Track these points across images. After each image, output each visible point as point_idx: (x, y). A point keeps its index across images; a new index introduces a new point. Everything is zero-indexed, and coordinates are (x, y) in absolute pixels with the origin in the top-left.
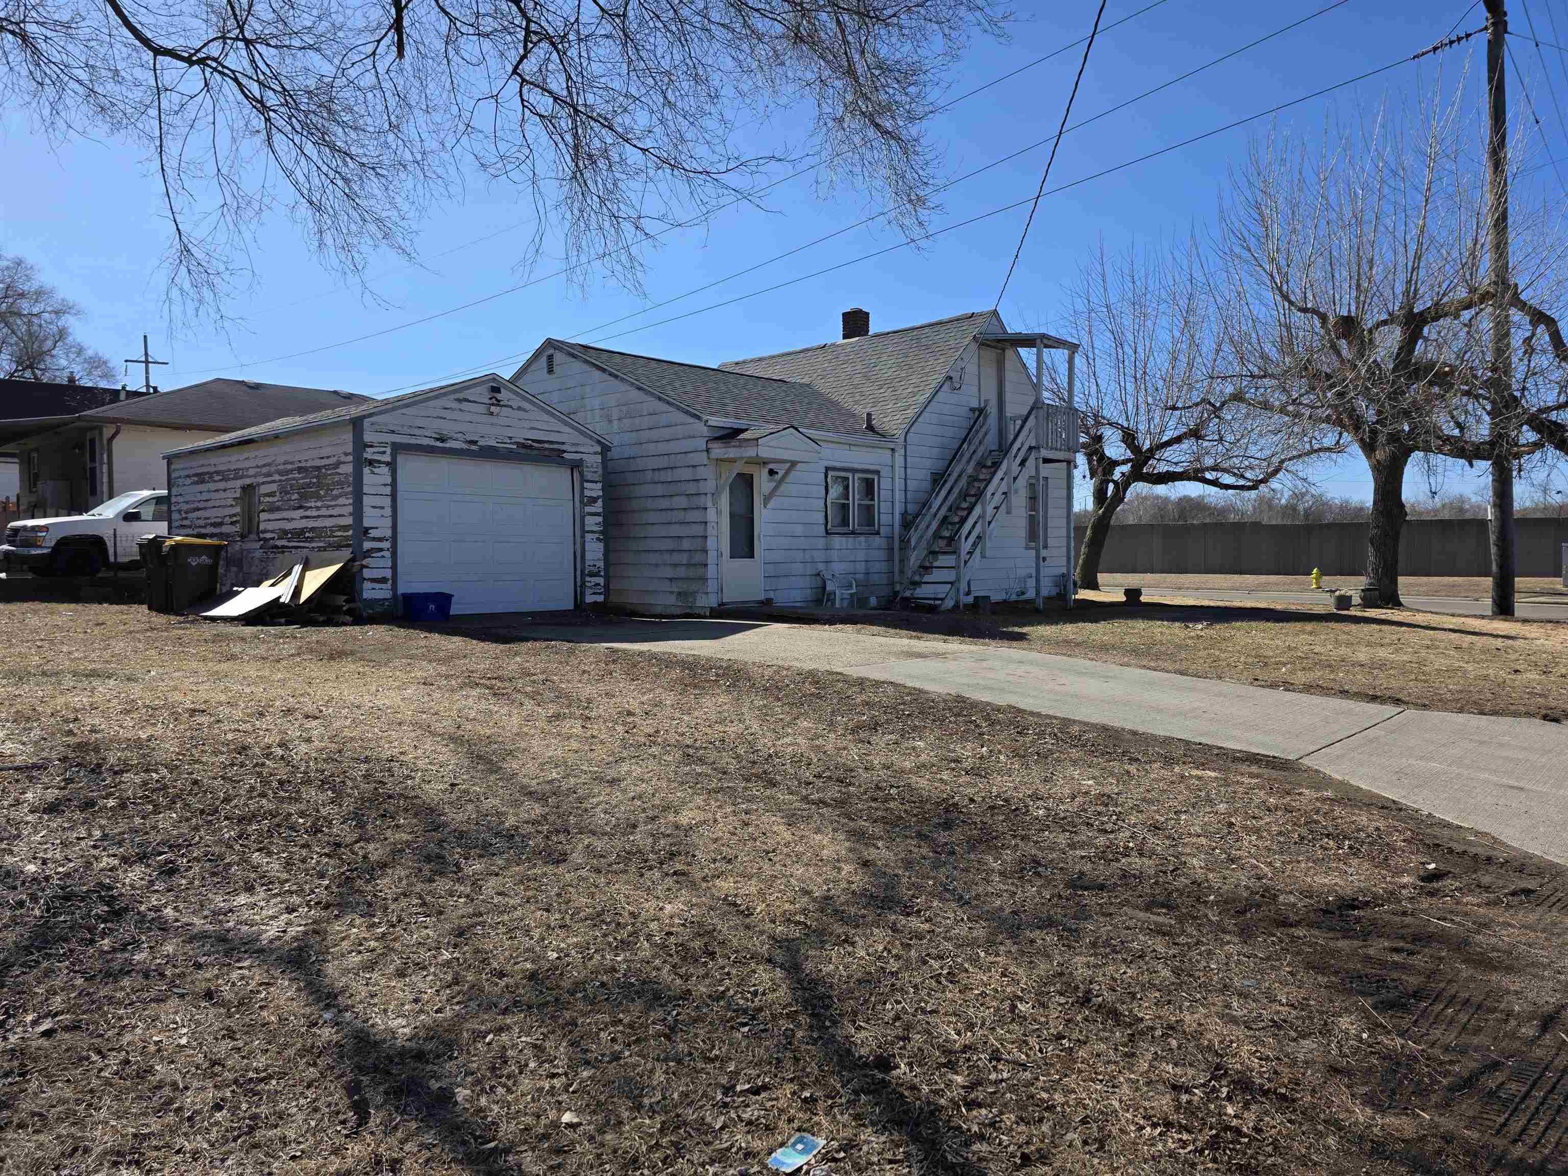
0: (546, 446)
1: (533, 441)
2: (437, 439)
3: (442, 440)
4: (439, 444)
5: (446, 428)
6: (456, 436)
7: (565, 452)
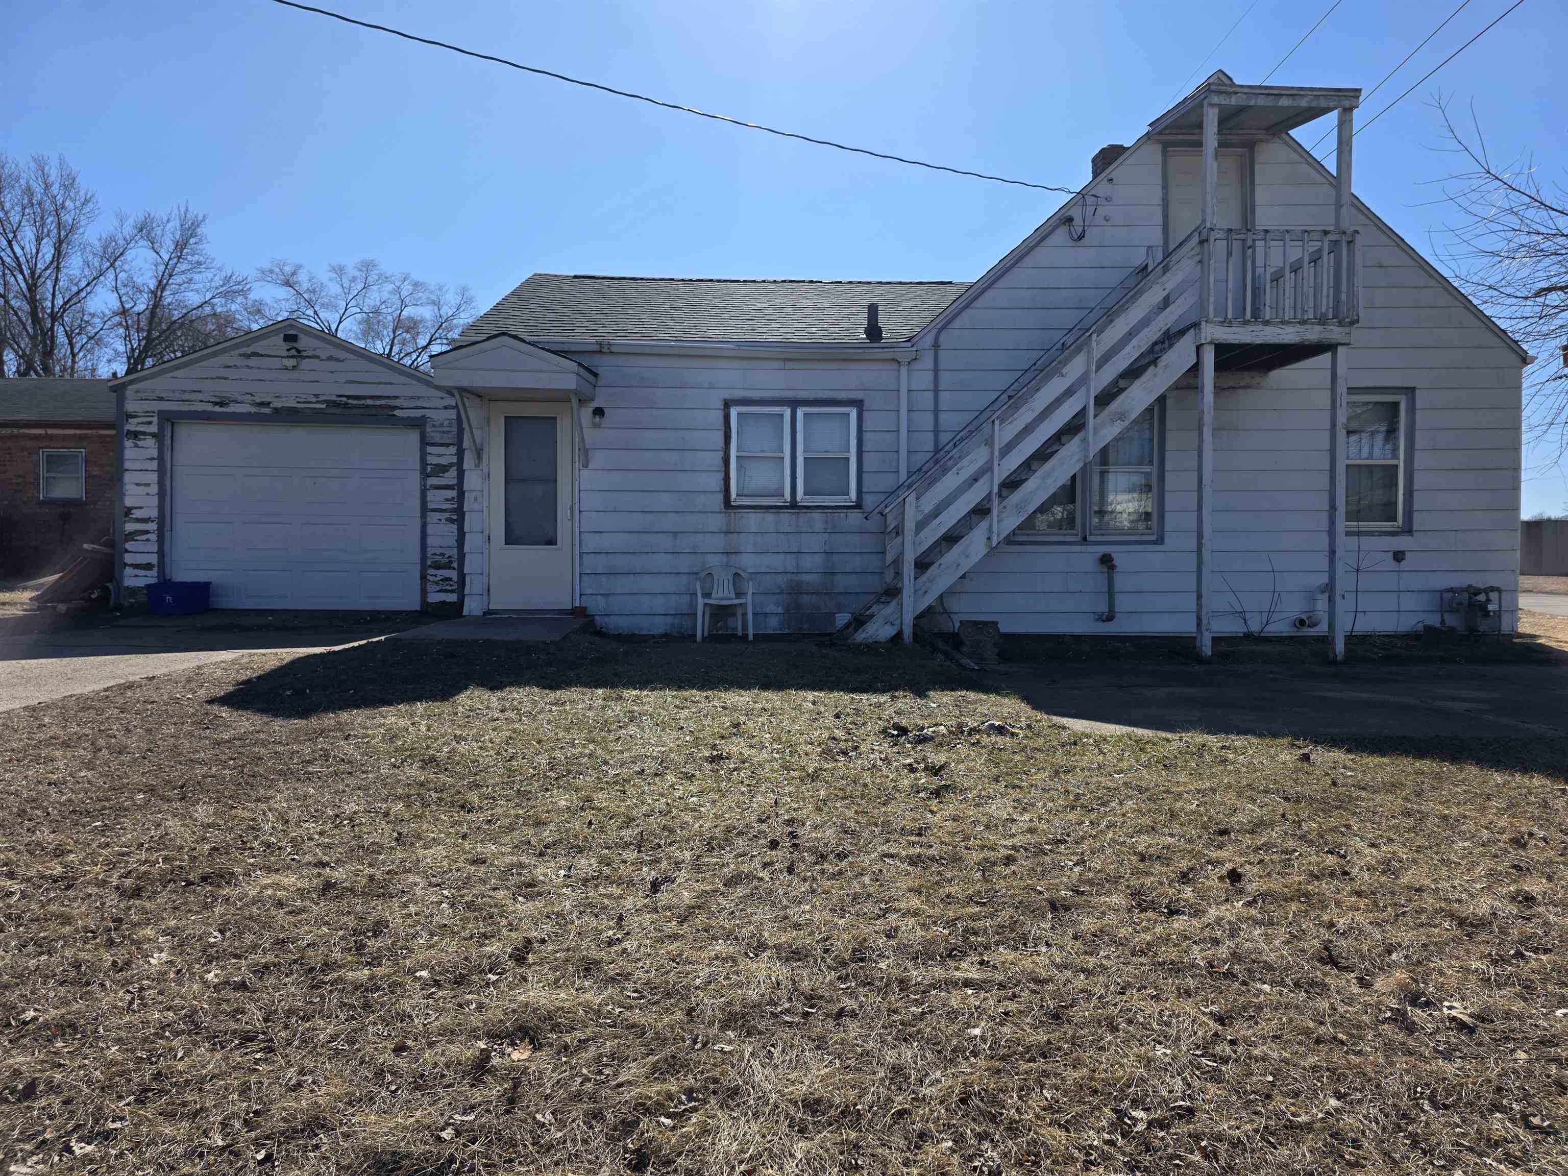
0: (370, 402)
1: (349, 397)
2: (216, 404)
3: (221, 404)
4: (217, 409)
5: (226, 388)
6: (240, 398)
7: (396, 408)
